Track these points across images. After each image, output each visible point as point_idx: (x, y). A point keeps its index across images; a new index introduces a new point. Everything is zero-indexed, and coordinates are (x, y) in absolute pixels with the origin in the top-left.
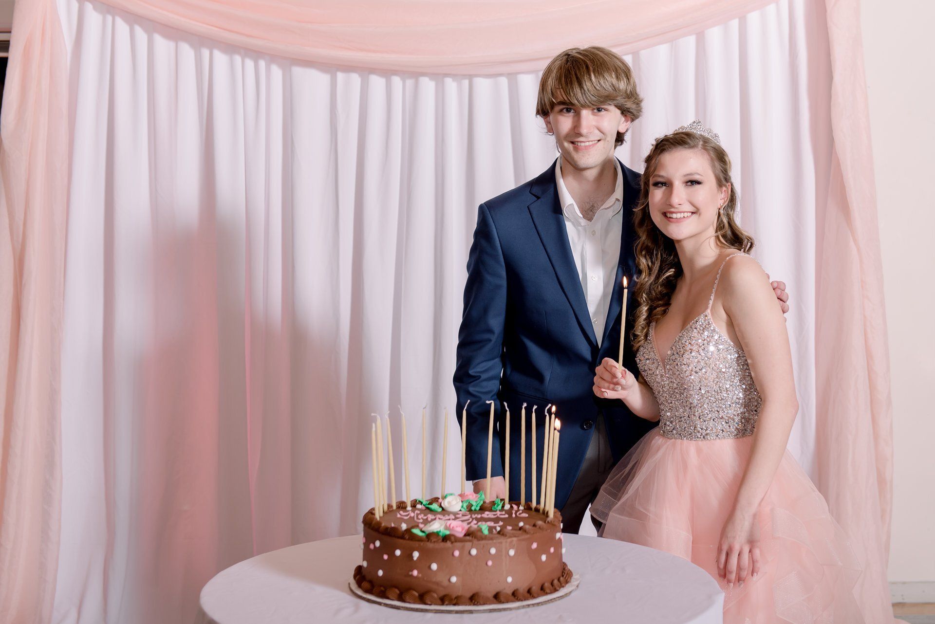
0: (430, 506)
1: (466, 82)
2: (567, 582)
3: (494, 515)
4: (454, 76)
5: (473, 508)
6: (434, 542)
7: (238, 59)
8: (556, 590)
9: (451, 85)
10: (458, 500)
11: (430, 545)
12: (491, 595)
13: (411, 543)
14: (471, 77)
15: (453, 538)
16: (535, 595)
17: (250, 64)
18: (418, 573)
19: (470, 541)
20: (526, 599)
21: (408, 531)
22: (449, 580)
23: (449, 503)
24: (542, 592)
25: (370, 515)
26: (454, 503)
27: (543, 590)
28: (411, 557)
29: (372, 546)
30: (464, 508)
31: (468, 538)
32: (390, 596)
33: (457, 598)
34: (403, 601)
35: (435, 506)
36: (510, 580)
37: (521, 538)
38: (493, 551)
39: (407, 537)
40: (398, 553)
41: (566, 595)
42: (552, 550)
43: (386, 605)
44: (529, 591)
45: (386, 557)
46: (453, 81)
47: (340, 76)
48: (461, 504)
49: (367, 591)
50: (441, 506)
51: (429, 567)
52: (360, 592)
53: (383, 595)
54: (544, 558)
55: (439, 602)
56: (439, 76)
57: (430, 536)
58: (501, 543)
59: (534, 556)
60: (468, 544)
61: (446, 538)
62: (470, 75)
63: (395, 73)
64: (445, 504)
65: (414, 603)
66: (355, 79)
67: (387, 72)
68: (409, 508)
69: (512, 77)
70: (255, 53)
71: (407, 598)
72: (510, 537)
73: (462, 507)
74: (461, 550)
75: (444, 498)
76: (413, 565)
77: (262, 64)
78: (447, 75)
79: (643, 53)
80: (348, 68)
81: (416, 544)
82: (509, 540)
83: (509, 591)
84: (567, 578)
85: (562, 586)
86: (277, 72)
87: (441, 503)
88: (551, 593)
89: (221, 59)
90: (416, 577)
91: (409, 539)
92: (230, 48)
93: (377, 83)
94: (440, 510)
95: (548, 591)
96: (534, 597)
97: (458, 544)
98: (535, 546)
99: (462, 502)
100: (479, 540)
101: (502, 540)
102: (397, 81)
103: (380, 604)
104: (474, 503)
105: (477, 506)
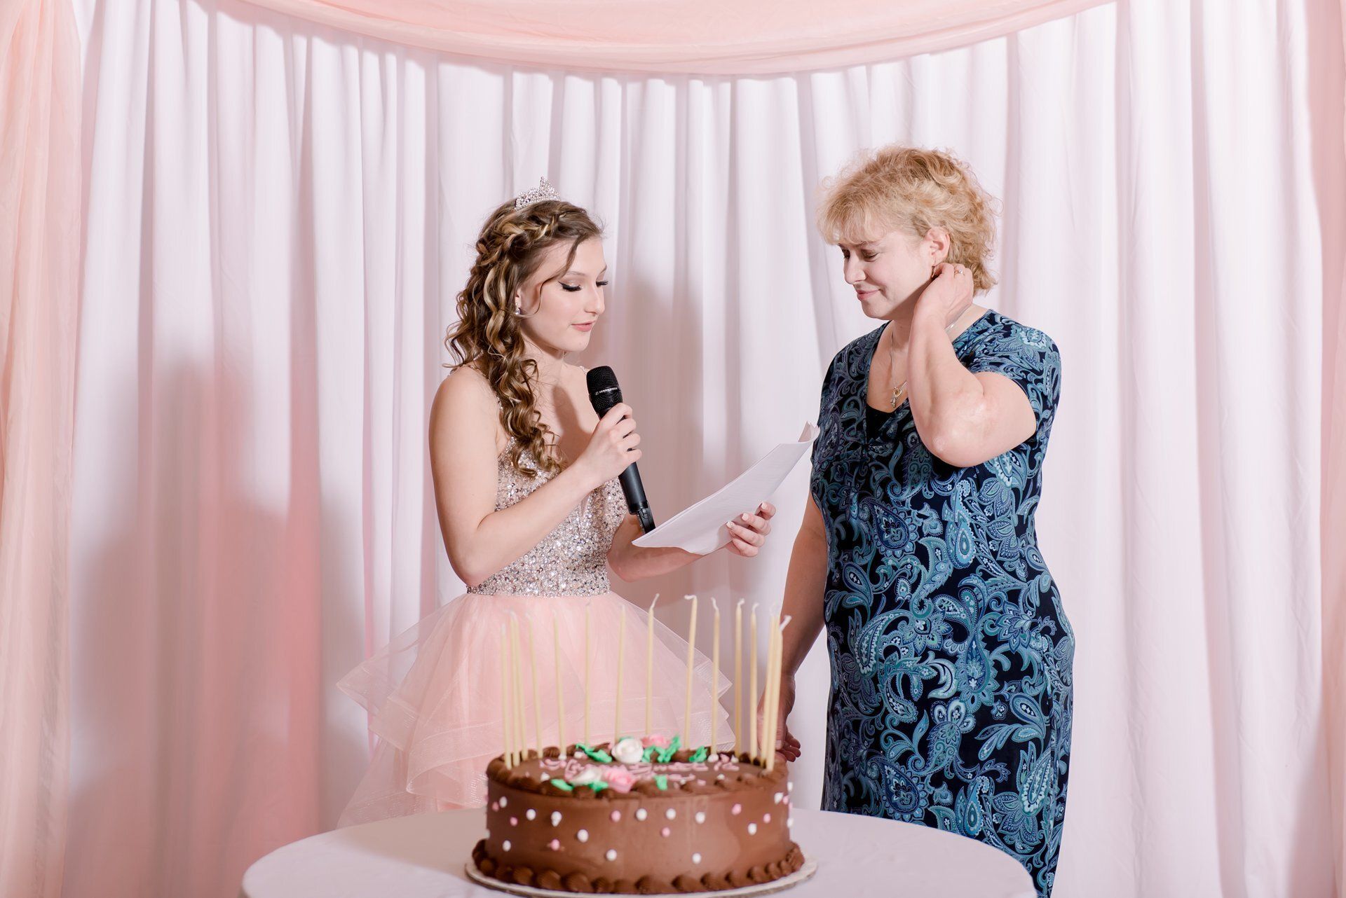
0: (596, 755)
1: (726, 87)
2: (793, 870)
3: (688, 767)
4: (707, 78)
5: (660, 759)
6: (583, 798)
7: (352, 52)
8: (772, 879)
9: (701, 93)
10: (638, 746)
11: (577, 804)
12: (668, 880)
13: (549, 800)
14: (733, 79)
15: (611, 794)
16: (737, 883)
17: (371, 60)
18: (561, 844)
19: (637, 798)
20: (722, 889)
21: (548, 783)
22: (605, 857)
23: (623, 750)
24: (749, 880)
25: (499, 763)
26: (631, 749)
27: (750, 878)
28: (549, 820)
29: (495, 807)
30: (647, 759)
31: (635, 794)
32: (519, 879)
33: (618, 883)
34: (538, 886)
35: (601, 755)
36: (697, 858)
37: (714, 796)
38: (671, 814)
39: (544, 790)
40: (531, 814)
41: (788, 887)
42: (767, 818)
43: (513, 892)
44: (728, 878)
45: (514, 821)
46: (705, 84)
47: (519, 78)
48: (641, 752)
49: (488, 874)
50: (610, 755)
51: (576, 837)
52: (478, 876)
53: (509, 879)
54: (752, 829)
55: (590, 888)
56: (680, 77)
57: (578, 790)
58: (684, 802)
59: (737, 825)
60: (634, 803)
61: (601, 794)
62: (734, 75)
63: (609, 73)
64: (617, 752)
65: (554, 889)
66: (544, 83)
67: (596, 72)
68: (563, 757)
69: (803, 77)
70: (380, 44)
71: (543, 881)
72: (698, 794)
73: (644, 756)
74: (624, 812)
75: (617, 742)
76: (552, 833)
77: (392, 60)
78: (694, 76)
79: (1023, 34)
80: (532, 65)
81: (557, 801)
82: (697, 799)
83: (697, 876)
84: (793, 864)
85: (782, 875)
86: (416, 74)
87: (611, 751)
88: (763, 882)
89: (324, 52)
90: (558, 852)
91: (547, 795)
92: (340, 35)
93: (580, 88)
94: (609, 760)
95: (758, 878)
96: (735, 887)
97: (618, 803)
98: (737, 809)
99: (644, 749)
100: (650, 797)
101: (685, 797)
102: (612, 87)
103: (503, 890)
104: (662, 752)
105: (666, 756)
